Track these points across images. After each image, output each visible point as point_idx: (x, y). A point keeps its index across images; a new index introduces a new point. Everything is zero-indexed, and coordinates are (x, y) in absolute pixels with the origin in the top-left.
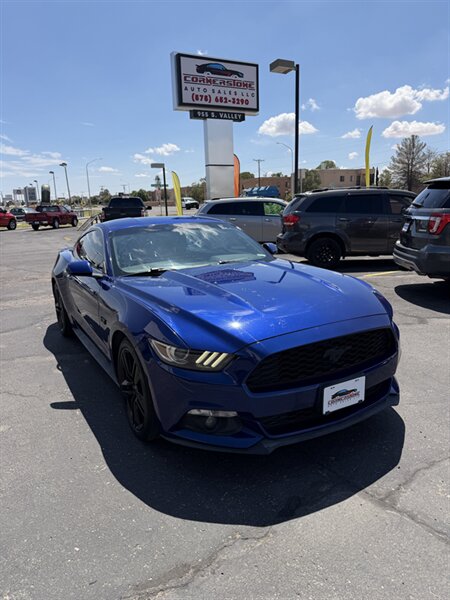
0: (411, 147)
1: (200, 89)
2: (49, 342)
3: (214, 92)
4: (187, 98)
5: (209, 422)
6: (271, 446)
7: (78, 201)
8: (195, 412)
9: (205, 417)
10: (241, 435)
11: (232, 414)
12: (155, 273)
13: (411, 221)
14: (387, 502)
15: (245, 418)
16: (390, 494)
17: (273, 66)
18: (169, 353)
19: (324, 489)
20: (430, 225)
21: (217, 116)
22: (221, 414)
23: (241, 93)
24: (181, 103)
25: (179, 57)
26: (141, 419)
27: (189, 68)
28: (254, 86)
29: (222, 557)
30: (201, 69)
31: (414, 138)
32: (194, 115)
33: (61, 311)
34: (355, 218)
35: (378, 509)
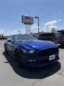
0: (53, 29)
1: (25, 20)
2: (4, 54)
3: (27, 21)
4: (24, 21)
5: (31, 62)
6: (41, 66)
7: (7, 36)
8: (29, 60)
9: (31, 61)
10: (36, 64)
11: (35, 60)
12: (21, 41)
13: (56, 36)
14: (61, 74)
15: (37, 61)
16: (61, 73)
17: (35, 18)
18: (25, 51)
19: (50, 73)
20: (59, 36)
21: (28, 24)
22: (33, 61)
23: (31, 21)
24: (23, 22)
25: (22, 16)
26: (20, 63)
27: (24, 17)
28: (33, 20)
29: (35, 84)
30: (25, 18)
31: (54, 28)
32: (25, 24)
33: (6, 49)
34: (47, 37)
35: (60, 75)
